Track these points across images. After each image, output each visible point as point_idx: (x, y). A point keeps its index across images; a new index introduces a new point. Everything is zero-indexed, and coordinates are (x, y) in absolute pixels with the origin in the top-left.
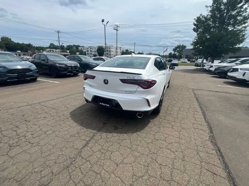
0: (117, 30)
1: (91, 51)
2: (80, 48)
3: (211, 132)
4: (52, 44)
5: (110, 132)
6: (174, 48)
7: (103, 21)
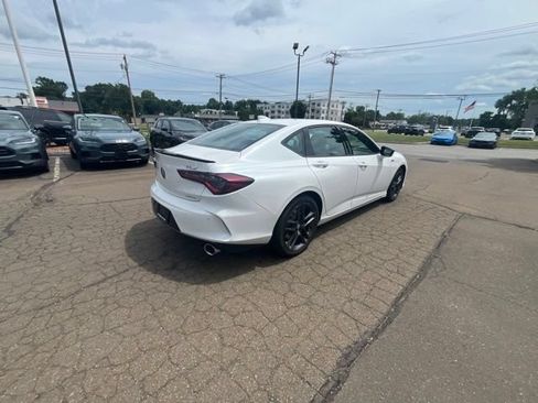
0: (333, 63)
1: (279, 112)
2: (258, 106)
3: (376, 333)
4: (212, 100)
5: (156, 272)
6: (501, 97)
7: (296, 47)
